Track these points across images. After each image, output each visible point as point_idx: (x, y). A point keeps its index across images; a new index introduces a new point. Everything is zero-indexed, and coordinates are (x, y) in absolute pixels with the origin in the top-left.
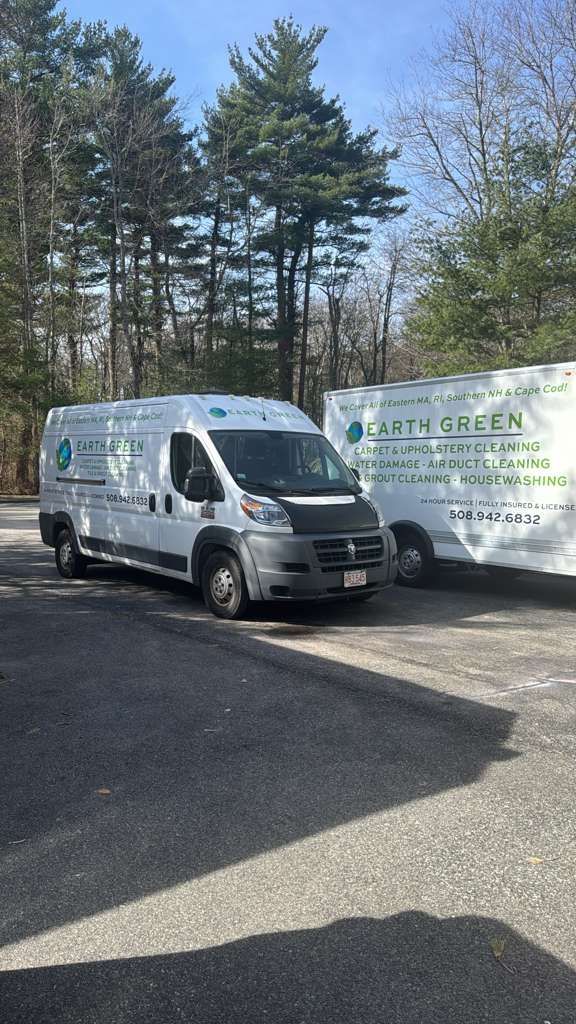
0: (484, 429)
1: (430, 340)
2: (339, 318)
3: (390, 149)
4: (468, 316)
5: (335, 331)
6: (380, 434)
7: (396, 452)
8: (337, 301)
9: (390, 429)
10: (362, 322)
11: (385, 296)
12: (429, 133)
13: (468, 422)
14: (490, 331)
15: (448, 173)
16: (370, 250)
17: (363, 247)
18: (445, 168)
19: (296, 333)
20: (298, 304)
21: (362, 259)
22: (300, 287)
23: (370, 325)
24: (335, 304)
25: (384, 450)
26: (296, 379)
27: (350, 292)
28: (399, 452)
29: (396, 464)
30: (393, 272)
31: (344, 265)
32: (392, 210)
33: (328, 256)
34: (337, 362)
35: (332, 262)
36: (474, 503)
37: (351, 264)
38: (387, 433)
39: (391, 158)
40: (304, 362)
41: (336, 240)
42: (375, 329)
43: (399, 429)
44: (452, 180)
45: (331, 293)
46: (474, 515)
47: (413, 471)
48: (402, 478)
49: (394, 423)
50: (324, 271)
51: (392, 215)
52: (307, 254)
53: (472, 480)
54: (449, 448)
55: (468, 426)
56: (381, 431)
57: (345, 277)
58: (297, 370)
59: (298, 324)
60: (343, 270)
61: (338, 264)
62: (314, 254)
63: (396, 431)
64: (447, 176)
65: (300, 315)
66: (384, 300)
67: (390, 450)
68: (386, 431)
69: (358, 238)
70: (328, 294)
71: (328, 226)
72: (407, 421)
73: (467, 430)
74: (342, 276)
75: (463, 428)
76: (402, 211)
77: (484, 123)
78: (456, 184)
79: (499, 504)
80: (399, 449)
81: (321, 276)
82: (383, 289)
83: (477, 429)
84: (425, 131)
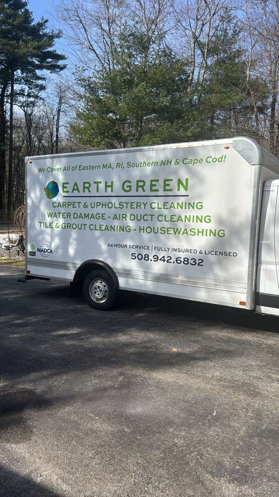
0: (157, 190)
1: (86, 137)
2: (31, 126)
3: (56, 32)
4: (106, 126)
5: (29, 132)
6: (72, 192)
7: (87, 207)
8: (30, 115)
9: (81, 189)
10: (44, 128)
11: (56, 116)
12: (81, 20)
13: (144, 185)
14: (119, 135)
15: (91, 46)
16: (46, 90)
17: (42, 88)
18: (89, 42)
19: (6, 132)
20: (7, 116)
21: (42, 94)
22: (8, 106)
23: (48, 131)
24: (28, 116)
25: (76, 205)
26: (7, 158)
27: (37, 111)
28: (89, 206)
29: (87, 216)
30: (60, 103)
31: (33, 96)
32: (58, 67)
33: (23, 90)
34: (31, 149)
35: (26, 94)
36: (150, 248)
37: (36, 97)
38: (79, 192)
39: (56, 37)
40: (11, 149)
41: (27, 82)
42: (52, 134)
43: (88, 188)
44: (94, 50)
45: (26, 111)
46: (151, 257)
47: (101, 222)
48: (92, 227)
49: (84, 183)
50: (22, 99)
51: (58, 70)
52: (10, 87)
53: (149, 230)
54: (129, 205)
55: (144, 187)
56: (74, 189)
57: (33, 103)
58: (8, 153)
59: (7, 127)
60: (32, 99)
61: (29, 96)
62: (15, 88)
63: (86, 190)
64: (91, 47)
65: (8, 121)
66: (56, 118)
67: (82, 205)
68: (78, 189)
69: (40, 82)
70: (24, 111)
71: (22, 74)
72: (95, 183)
73: (144, 191)
74: (31, 102)
75: (140, 189)
76: (64, 67)
77: (110, 20)
78: (96, 53)
79: (170, 250)
80: (88, 204)
81: (20, 102)
82: (55, 112)
83: (151, 190)
84: (78, 18)
